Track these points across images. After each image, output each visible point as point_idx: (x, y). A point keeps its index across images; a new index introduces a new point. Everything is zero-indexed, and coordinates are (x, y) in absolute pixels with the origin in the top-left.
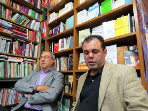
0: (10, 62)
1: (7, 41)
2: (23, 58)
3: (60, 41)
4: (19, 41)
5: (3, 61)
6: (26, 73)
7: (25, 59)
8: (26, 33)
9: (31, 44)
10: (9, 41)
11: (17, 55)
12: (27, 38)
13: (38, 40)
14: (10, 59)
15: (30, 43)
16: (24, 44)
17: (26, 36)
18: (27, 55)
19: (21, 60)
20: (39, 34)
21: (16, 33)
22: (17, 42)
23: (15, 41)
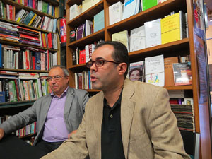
0: (22, 80)
1: (14, 52)
2: (39, 73)
3: (87, 47)
4: (30, 51)
5: (13, 80)
6: (45, 92)
7: (41, 74)
8: (38, 37)
9: (47, 52)
10: (17, 51)
11: (29, 70)
12: (41, 44)
13: (56, 47)
14: (22, 76)
15: (45, 51)
16: (38, 54)
17: (39, 42)
18: (43, 69)
19: (36, 77)
20: (56, 38)
21: (25, 39)
22: (28, 51)
23: (24, 50)
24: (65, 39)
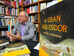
0: (6, 18)
1: (2, 7)
2: (11, 16)
3: (30, 8)
4: (8, 7)
5: (3, 18)
6: (14, 23)
7: (12, 17)
9: (14, 8)
10: (3, 7)
11: (8, 15)
12: (12, 5)
13: (17, 7)
14: (6, 17)
16: (11, 9)
17: (11, 5)
18: (13, 15)
19: (11, 17)
21: (6, 3)
23: (6, 7)
24: (21, 4)
